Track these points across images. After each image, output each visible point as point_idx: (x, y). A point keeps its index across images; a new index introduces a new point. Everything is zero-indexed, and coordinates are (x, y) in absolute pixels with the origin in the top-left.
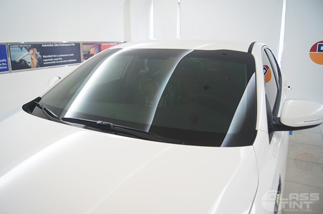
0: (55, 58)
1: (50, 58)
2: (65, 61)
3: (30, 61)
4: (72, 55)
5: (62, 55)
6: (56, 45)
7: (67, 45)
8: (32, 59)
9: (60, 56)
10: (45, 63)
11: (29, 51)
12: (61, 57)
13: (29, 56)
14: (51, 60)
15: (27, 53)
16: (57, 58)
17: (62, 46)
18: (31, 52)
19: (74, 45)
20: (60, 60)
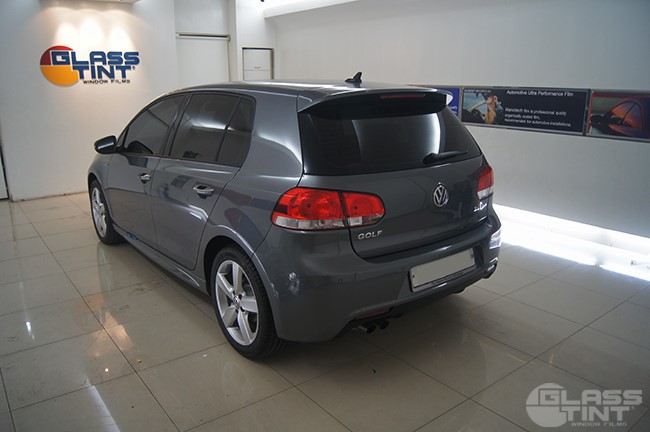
0: (526, 114)
1: (516, 113)
2: (544, 123)
3: (485, 112)
4: (564, 113)
5: (541, 112)
6: (532, 93)
7: (554, 94)
8: (488, 111)
9: (536, 112)
10: (507, 120)
11: (486, 99)
12: (537, 115)
13: (486, 106)
14: (519, 116)
15: (484, 101)
16: (530, 114)
17: (544, 96)
18: (490, 100)
19: (572, 94)
20: (535, 120)
